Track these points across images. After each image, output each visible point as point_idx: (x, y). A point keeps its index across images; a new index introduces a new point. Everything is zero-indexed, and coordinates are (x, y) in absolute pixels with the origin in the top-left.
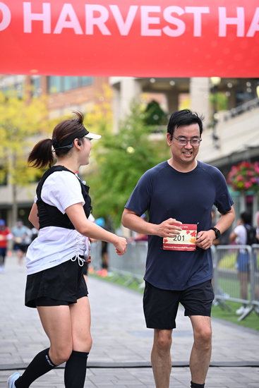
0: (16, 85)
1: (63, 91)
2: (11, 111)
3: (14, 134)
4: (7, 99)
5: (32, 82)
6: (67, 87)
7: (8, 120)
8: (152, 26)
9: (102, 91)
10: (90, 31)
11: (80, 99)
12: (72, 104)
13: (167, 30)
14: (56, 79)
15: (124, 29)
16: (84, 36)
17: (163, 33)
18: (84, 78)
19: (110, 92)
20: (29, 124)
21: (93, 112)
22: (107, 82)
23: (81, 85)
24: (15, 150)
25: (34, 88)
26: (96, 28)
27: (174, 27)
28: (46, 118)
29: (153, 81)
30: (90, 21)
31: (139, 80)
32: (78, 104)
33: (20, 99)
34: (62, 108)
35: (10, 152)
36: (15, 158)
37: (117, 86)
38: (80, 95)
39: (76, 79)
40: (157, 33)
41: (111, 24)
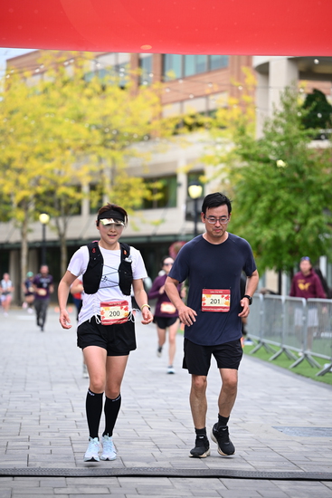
0: (117, 68)
1: (184, 77)
2: (110, 105)
3: (113, 138)
4: (104, 88)
5: (140, 63)
6: (190, 71)
7: (105, 118)
9: (241, 77)
14: (175, 59)
20: (135, 124)
21: (226, 108)
22: (249, 64)
23: (210, 68)
24: (114, 160)
25: (143, 72)
28: (161, 115)
29: (316, 61)
31: (293, 61)
32: (206, 96)
33: (122, 88)
34: (182, 101)
35: (107, 164)
36: (114, 172)
37: (264, 70)
39: (203, 58)
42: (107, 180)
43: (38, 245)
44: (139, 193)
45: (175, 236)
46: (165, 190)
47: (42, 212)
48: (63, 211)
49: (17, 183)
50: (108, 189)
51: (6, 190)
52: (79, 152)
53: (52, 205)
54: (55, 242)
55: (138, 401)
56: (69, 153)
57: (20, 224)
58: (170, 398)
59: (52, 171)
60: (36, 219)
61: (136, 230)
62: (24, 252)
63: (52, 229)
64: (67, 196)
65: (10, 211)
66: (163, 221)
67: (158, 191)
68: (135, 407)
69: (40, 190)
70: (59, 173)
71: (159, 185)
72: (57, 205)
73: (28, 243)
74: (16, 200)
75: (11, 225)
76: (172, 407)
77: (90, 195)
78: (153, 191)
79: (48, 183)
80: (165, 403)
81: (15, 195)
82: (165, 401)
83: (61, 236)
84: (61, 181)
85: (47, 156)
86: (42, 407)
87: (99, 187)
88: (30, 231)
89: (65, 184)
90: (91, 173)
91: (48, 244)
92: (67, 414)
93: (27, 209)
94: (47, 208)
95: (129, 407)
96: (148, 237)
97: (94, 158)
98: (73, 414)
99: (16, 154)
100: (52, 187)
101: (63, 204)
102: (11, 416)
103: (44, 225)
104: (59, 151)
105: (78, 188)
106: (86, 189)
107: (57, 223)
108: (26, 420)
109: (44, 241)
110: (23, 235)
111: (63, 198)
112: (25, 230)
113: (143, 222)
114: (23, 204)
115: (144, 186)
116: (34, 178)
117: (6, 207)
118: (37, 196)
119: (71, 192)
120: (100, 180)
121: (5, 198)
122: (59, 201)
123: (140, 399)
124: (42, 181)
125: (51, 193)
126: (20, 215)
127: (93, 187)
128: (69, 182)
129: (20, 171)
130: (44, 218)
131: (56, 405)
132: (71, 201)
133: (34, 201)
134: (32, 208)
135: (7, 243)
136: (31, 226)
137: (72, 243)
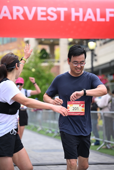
1: (3, 44)
6: (5, 42)
8: (42, 16)
9: (21, 44)
10: (15, 18)
11: (11, 47)
12: (7, 50)
13: (49, 18)
14: (0, 39)
15: (30, 17)
16: (12, 20)
17: (47, 19)
18: (13, 38)
19: (24, 45)
22: (23, 40)
23: (11, 41)
26: (18, 16)
27: (52, 17)
29: (43, 40)
30: (15, 14)
31: (37, 39)
32: (10, 50)
34: (3, 51)
37: (27, 42)
38: (11, 46)
39: (9, 39)
40: (44, 19)
41: (24, 15)
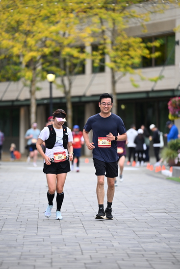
42: (109, 41)
43: (45, 102)
44: (138, 52)
45: (173, 91)
46: (162, 48)
47: (49, 72)
48: (68, 70)
49: (25, 44)
50: (108, 48)
51: (16, 51)
52: (82, 15)
53: (58, 65)
54: (61, 98)
55: (142, 245)
56: (72, 15)
57: (29, 83)
58: (171, 242)
59: (58, 33)
60: (44, 78)
61: (136, 86)
62: (33, 109)
63: (58, 87)
64: (72, 56)
65: (19, 71)
66: (161, 77)
67: (157, 49)
68: (140, 251)
69: (47, 51)
70: (64, 34)
71: (157, 44)
72: (62, 66)
73: (37, 100)
74: (25, 60)
75: (20, 84)
76: (175, 251)
77: (93, 55)
78: (151, 50)
79: (54, 44)
80: (167, 247)
81: (23, 56)
82: (168, 245)
83: (67, 93)
84: (66, 42)
85: (52, 19)
86: (53, 250)
87: (100, 47)
88: (38, 89)
89: (69, 45)
90: (94, 34)
91: (54, 101)
92: (77, 257)
93: (35, 69)
94: (53, 68)
95: (134, 251)
96: (147, 92)
97: (96, 20)
98: (82, 256)
99: (24, 18)
100: (58, 48)
101: (68, 64)
102: (26, 259)
103: (51, 83)
104: (63, 14)
105: (82, 49)
106: (88, 49)
107: (63, 81)
108: (39, 263)
109: (51, 98)
110: (32, 93)
111: (67, 57)
112: (33, 88)
113: (143, 79)
114: (31, 64)
115: (143, 45)
116: (41, 40)
117: (16, 67)
118: (44, 56)
119: (75, 53)
120: (102, 42)
121: (15, 59)
122: (65, 60)
123: (144, 243)
124: (48, 42)
125: (57, 53)
126: (29, 74)
127: (95, 48)
128: (73, 43)
129: (27, 33)
130: (51, 77)
131: (66, 249)
132: (75, 61)
133: (41, 61)
134: (39, 68)
135: (17, 100)
136: (38, 85)
137: (77, 100)
